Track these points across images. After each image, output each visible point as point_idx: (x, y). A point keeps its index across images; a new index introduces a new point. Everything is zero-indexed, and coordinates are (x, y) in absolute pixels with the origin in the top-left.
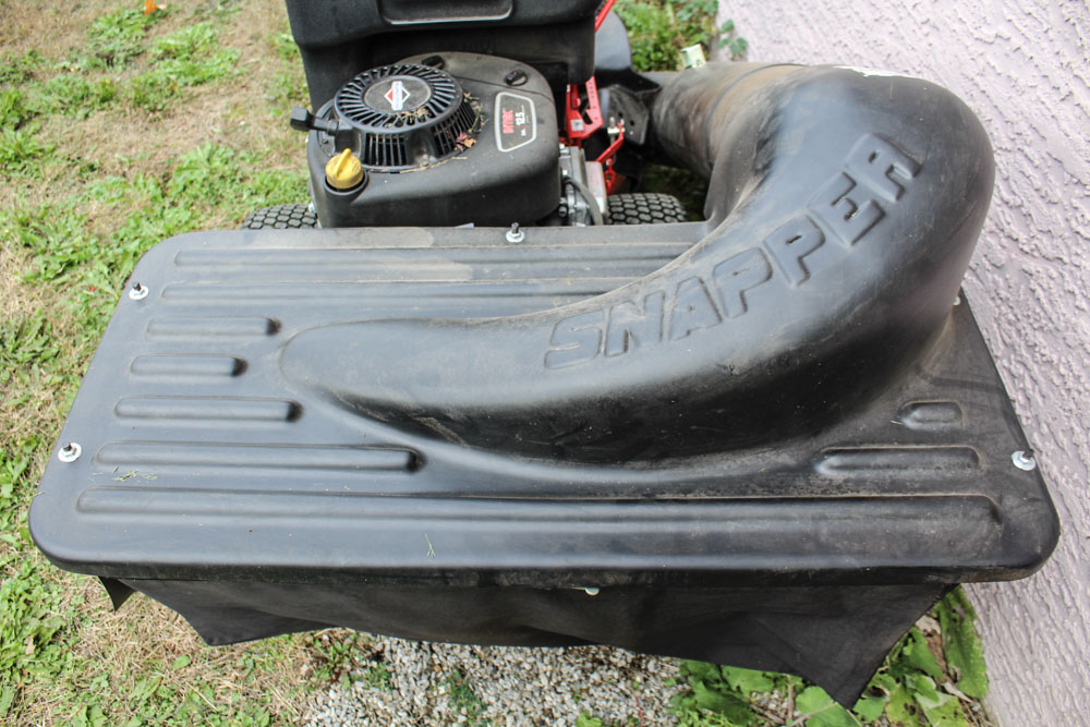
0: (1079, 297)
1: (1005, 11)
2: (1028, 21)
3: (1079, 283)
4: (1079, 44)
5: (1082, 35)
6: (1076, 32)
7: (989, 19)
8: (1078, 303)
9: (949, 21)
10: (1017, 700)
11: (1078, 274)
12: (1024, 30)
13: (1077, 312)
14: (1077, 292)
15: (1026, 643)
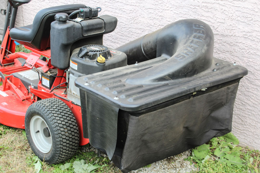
0: (218, 52)
1: (180, 16)
2: (186, 15)
3: (217, 50)
4: (198, 14)
5: (198, 13)
6: (197, 13)
7: (176, 18)
8: (218, 53)
9: (166, 23)
10: (245, 135)
11: (216, 48)
12: (185, 17)
13: (219, 54)
14: (217, 51)
15: (241, 121)
